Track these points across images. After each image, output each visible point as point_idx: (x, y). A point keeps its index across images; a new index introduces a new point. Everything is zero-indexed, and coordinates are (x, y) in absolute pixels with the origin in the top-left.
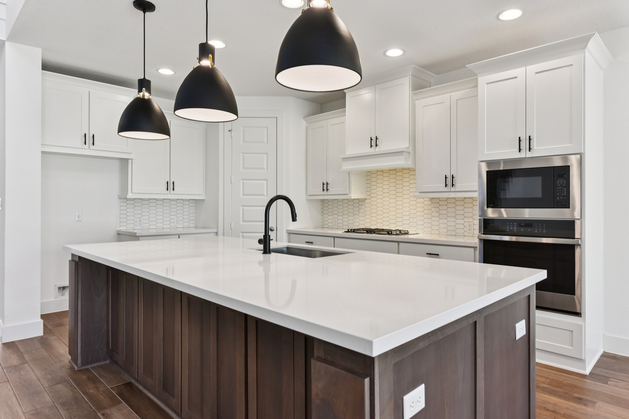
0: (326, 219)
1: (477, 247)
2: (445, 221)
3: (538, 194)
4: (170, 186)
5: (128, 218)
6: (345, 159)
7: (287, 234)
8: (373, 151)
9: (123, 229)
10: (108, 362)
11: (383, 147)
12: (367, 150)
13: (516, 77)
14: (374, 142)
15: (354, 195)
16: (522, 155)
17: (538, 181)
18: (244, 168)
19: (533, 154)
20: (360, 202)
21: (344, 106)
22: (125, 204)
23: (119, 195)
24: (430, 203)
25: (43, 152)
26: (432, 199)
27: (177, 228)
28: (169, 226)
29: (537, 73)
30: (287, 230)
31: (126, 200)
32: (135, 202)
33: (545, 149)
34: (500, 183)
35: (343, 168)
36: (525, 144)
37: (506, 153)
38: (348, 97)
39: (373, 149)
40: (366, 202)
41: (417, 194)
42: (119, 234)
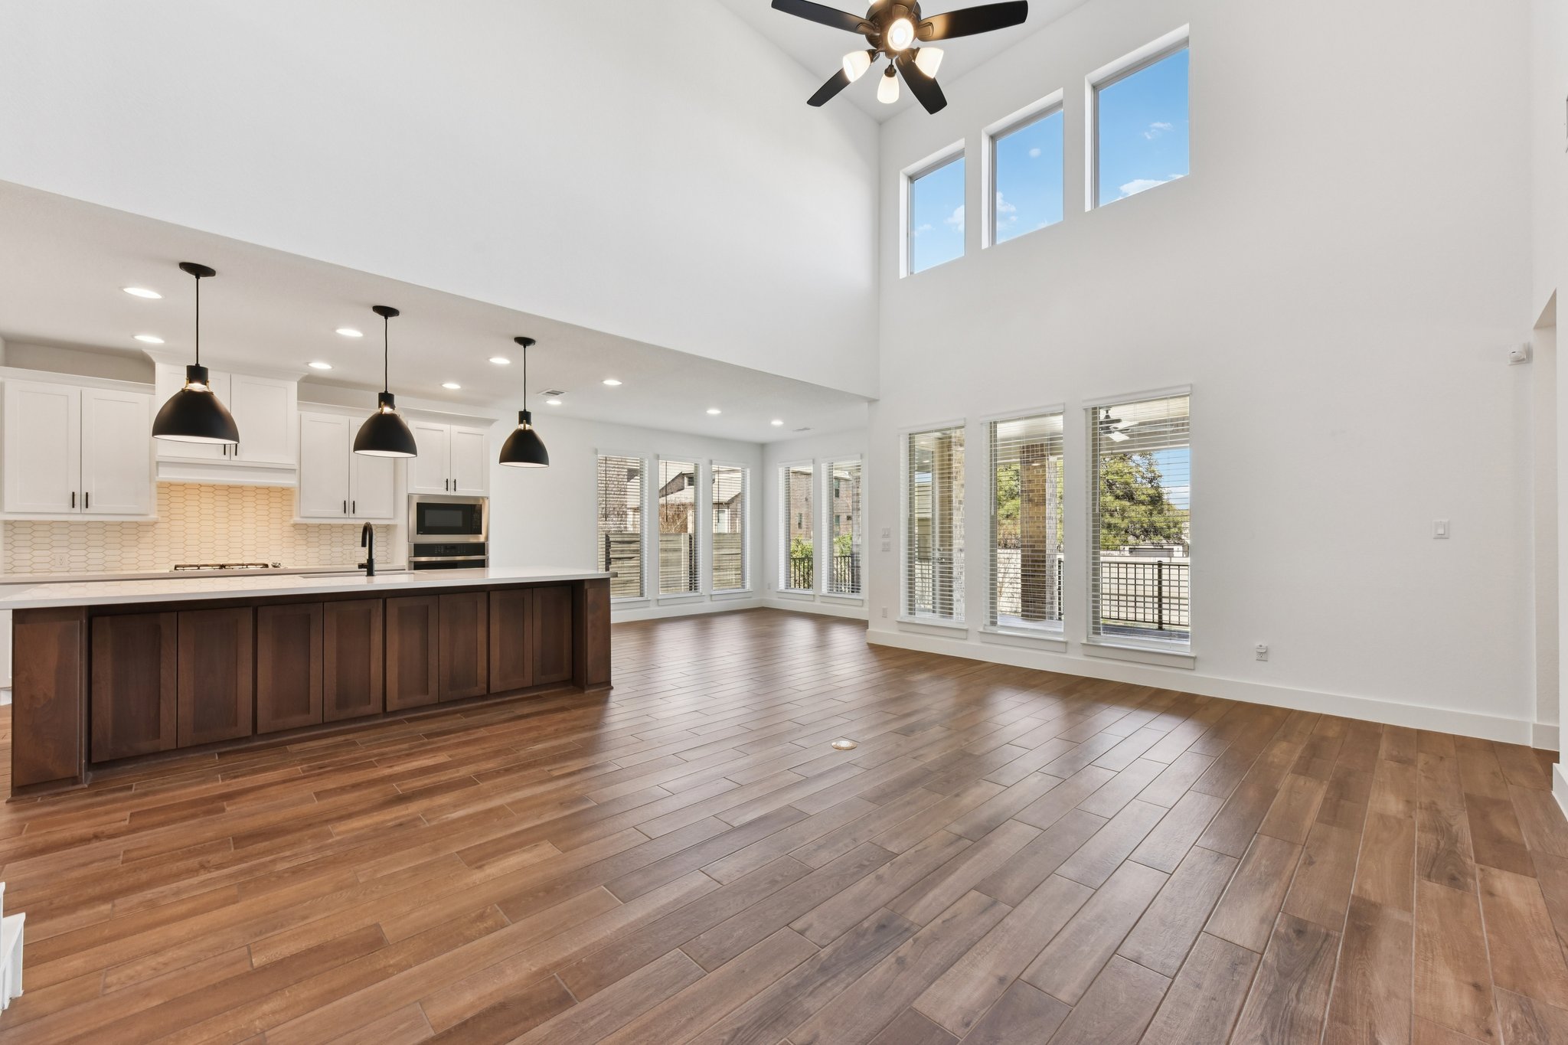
2: (317, 549)
8: (225, 459)
11: (246, 457)
13: (442, 431)
14: (231, 448)
16: (448, 493)
17: (459, 514)
19: (458, 493)
24: (292, 529)
29: (458, 433)
33: (466, 490)
34: (428, 514)
35: (160, 476)
36: (451, 485)
37: (434, 490)
38: (160, 368)
39: (227, 457)
40: (157, 526)
41: (297, 519)
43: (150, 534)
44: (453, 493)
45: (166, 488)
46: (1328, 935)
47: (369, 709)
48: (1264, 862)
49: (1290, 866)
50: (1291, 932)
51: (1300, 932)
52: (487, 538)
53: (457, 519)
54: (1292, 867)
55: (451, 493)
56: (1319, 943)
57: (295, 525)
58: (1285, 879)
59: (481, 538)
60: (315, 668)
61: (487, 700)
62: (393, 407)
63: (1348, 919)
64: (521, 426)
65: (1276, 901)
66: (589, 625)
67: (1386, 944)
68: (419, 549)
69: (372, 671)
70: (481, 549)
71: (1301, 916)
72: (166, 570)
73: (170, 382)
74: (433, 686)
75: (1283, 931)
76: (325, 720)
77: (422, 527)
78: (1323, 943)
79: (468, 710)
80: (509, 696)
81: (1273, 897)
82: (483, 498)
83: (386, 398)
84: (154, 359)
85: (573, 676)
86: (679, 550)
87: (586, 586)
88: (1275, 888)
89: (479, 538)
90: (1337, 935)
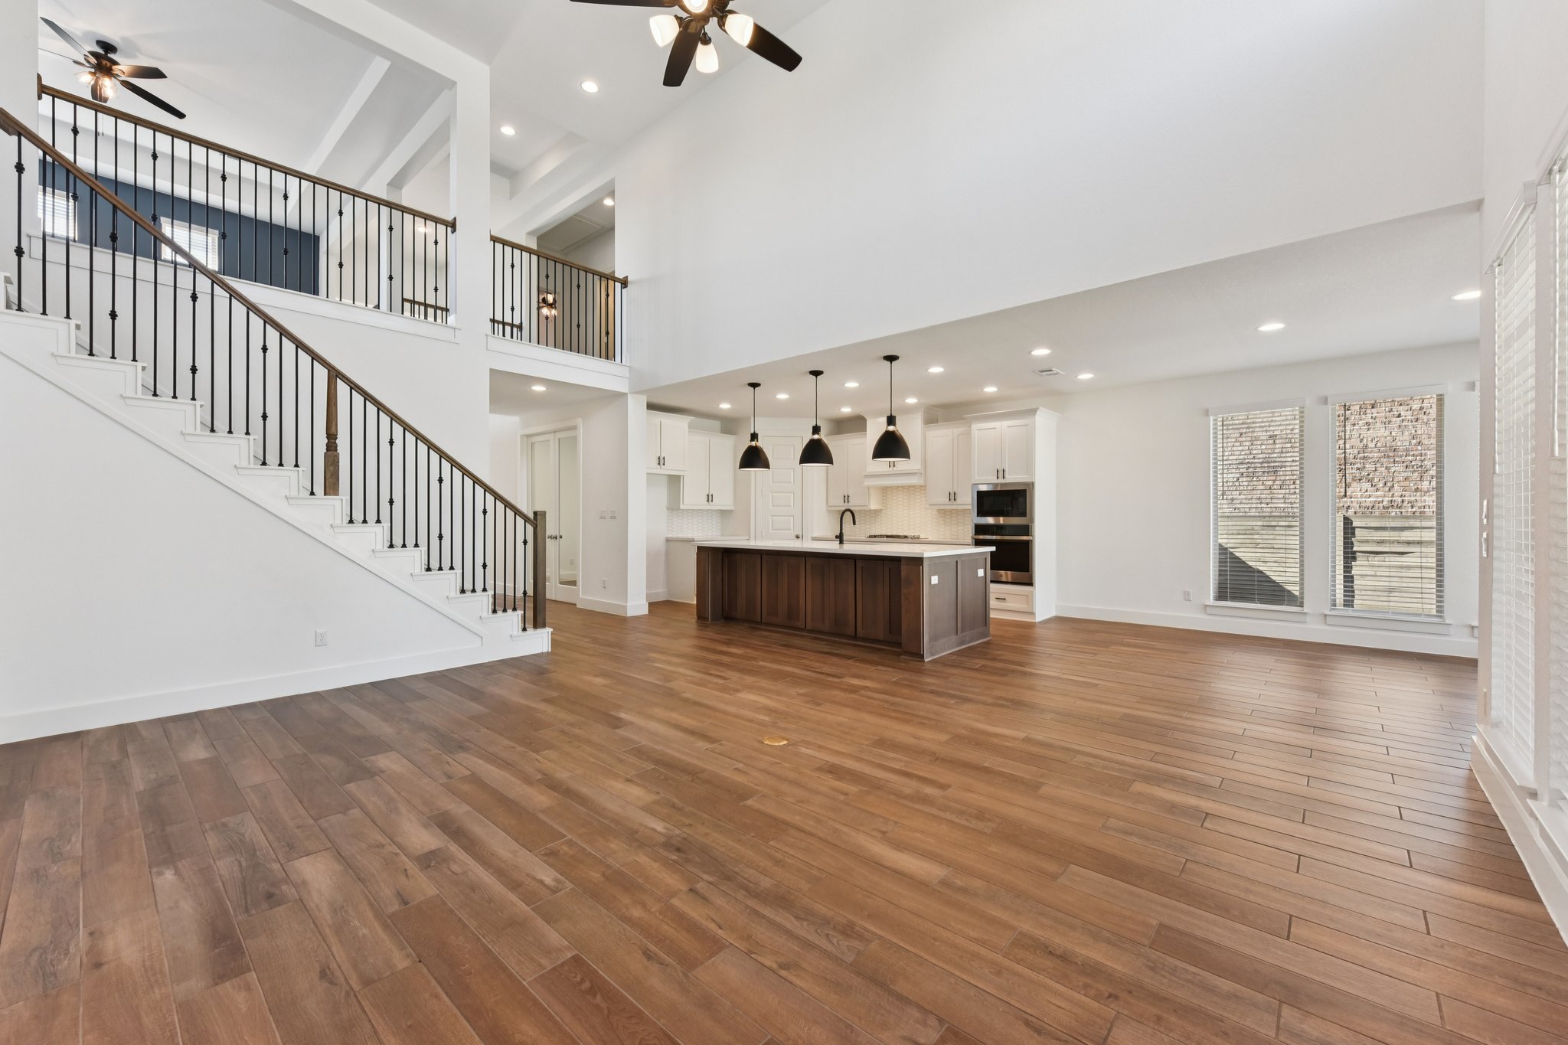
4: (709, 498)
6: (866, 476)
9: (670, 536)
11: (899, 468)
13: (995, 428)
15: (873, 506)
16: (998, 481)
17: (1008, 498)
18: (773, 482)
19: (1007, 481)
20: (877, 512)
21: (864, 430)
22: (669, 515)
23: (667, 506)
25: (648, 474)
26: (939, 510)
29: (1008, 427)
30: (811, 537)
31: (669, 512)
32: (676, 513)
33: (1014, 478)
34: (986, 499)
36: (1001, 474)
37: (989, 479)
39: (891, 469)
42: (668, 540)
44: (1003, 481)
46: (247, 910)
48: (365, 931)
49: (336, 948)
50: (277, 892)
51: (270, 896)
52: (1032, 519)
54: (334, 949)
55: (1001, 481)
56: (249, 902)
58: (327, 931)
59: (1026, 520)
63: (239, 939)
65: (312, 905)
67: (193, 944)
70: (1027, 529)
71: (281, 908)
73: (876, 429)
75: (283, 888)
77: (982, 512)
78: (246, 903)
79: (834, 642)
81: (317, 906)
82: (1027, 483)
84: (866, 418)
87: (903, 563)
88: (326, 916)
90: (240, 917)
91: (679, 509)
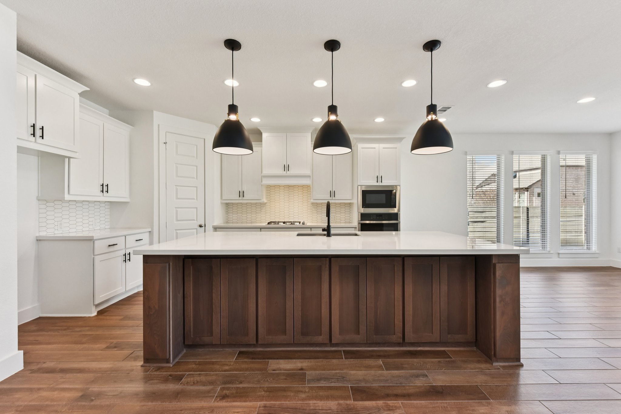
0: (231, 217)
1: (356, 227)
3: (384, 201)
4: (104, 188)
5: (48, 222)
6: (264, 177)
7: (213, 229)
8: (284, 173)
9: (43, 234)
10: (185, 351)
11: (292, 172)
12: (281, 172)
13: (375, 148)
14: (286, 168)
16: (378, 184)
17: (383, 196)
18: (177, 176)
19: (383, 184)
20: (262, 205)
22: (44, 206)
23: (38, 196)
24: (311, 205)
27: (95, 230)
28: (88, 229)
29: (383, 148)
30: (213, 226)
31: (45, 202)
32: (55, 204)
33: (387, 182)
34: (368, 196)
35: (263, 182)
36: (380, 179)
37: (370, 182)
38: (265, 135)
40: (267, 204)
41: (312, 201)
42: (39, 240)
43: (264, 208)
44: (381, 184)
45: (269, 187)
47: (320, 339)
52: (399, 210)
53: (382, 199)
57: (312, 203)
59: (395, 210)
60: (289, 304)
61: (402, 346)
62: (337, 116)
64: (430, 118)
66: (498, 300)
68: (364, 216)
69: (323, 311)
70: (396, 216)
72: (265, 224)
74: (363, 328)
76: (295, 342)
77: (365, 205)
80: (420, 346)
82: (396, 186)
83: (333, 109)
84: (262, 131)
85: (476, 340)
86: (519, 217)
87: (494, 261)
89: (394, 210)
91: (62, 200)
